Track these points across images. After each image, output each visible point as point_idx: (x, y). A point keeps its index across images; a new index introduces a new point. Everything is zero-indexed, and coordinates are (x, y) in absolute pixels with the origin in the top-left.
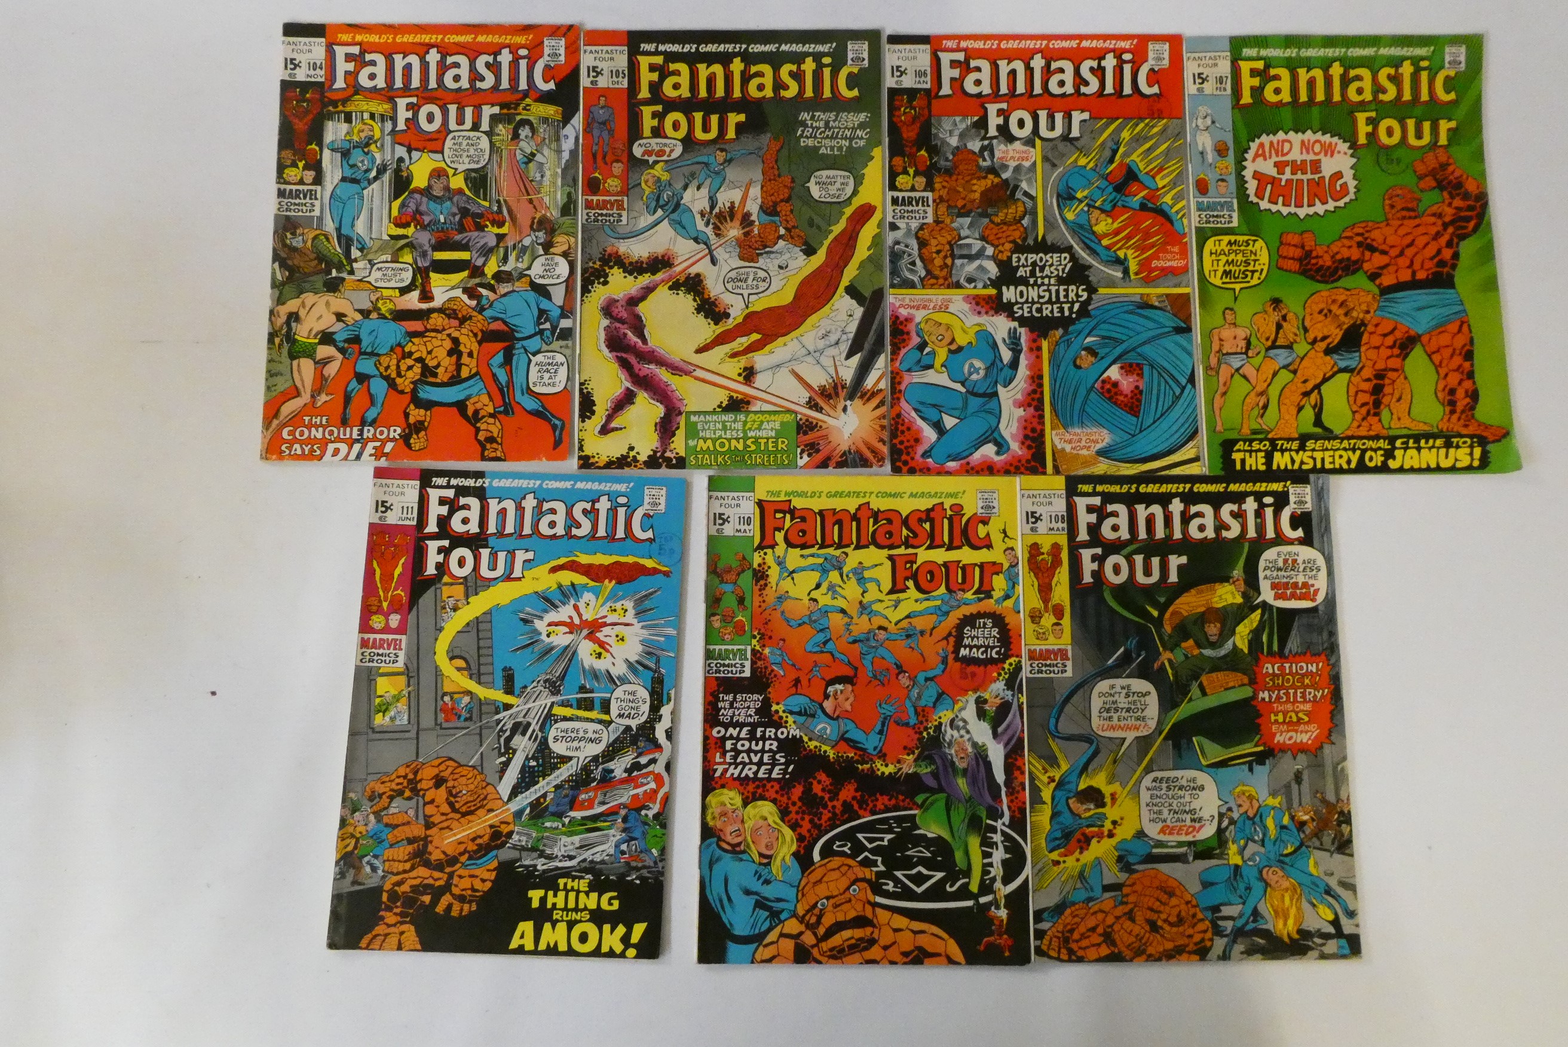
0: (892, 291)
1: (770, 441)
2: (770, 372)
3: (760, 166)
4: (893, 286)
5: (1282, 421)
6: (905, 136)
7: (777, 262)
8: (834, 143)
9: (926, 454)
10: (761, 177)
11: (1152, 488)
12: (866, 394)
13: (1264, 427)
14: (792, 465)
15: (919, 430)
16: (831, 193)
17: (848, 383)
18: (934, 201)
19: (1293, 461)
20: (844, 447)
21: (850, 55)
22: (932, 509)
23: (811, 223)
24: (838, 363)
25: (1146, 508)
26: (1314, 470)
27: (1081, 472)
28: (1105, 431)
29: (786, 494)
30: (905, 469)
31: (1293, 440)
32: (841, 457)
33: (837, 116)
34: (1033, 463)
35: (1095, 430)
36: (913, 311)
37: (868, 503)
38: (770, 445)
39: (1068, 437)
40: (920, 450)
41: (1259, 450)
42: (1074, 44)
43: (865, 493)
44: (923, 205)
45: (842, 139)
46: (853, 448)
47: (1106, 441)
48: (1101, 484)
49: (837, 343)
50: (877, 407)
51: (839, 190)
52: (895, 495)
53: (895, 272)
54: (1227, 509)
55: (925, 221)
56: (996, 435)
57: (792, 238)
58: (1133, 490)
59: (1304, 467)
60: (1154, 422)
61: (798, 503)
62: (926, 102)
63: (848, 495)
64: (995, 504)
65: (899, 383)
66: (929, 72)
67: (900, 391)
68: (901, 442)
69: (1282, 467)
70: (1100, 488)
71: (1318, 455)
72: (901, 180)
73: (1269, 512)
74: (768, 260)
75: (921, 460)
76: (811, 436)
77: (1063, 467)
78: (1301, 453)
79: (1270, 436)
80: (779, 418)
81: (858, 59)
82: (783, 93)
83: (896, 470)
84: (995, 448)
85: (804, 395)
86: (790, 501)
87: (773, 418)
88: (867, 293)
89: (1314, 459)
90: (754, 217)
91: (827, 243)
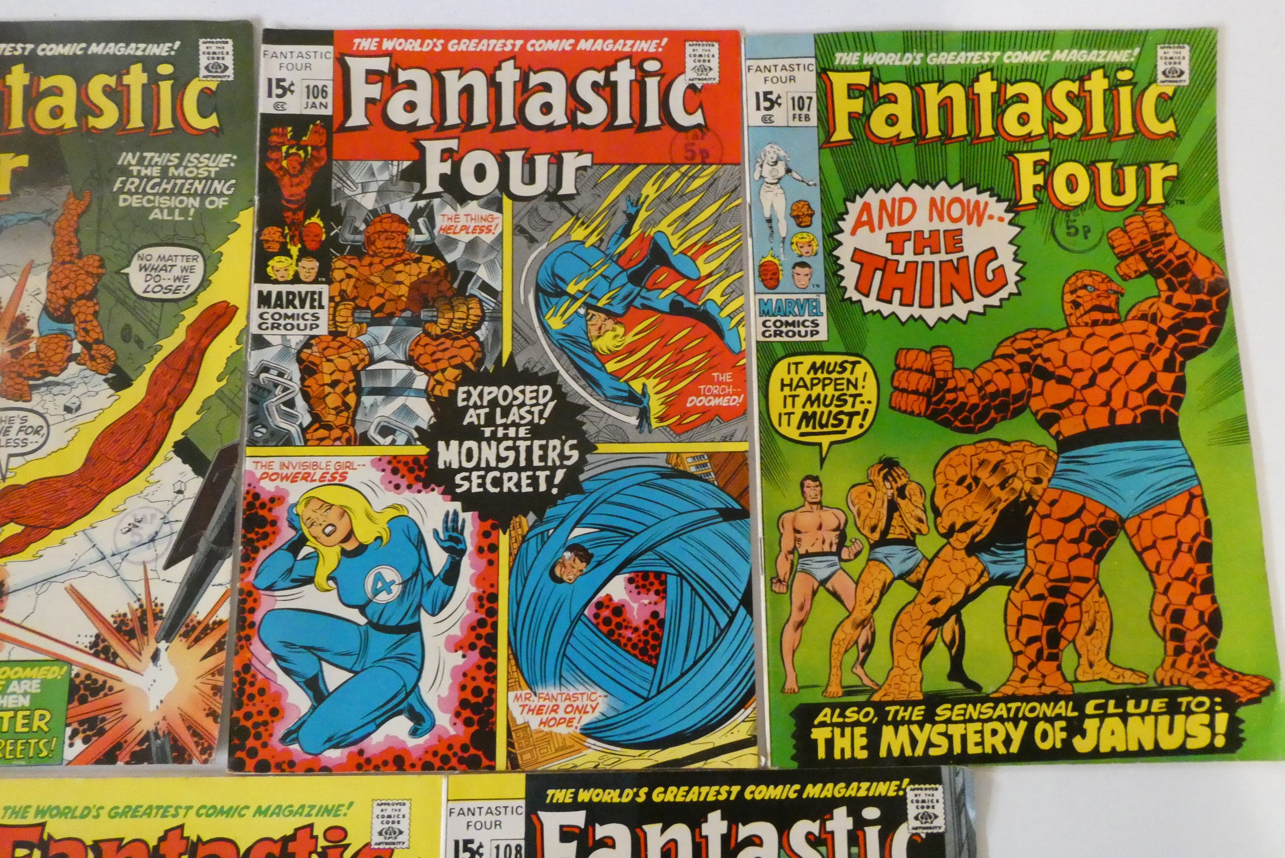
0: (250, 451)
1: (20, 714)
2: (31, 591)
3: (49, 240)
4: (253, 443)
5: (896, 671)
6: (286, 192)
7: (62, 401)
8: (174, 202)
9: (290, 736)
10: (48, 258)
11: (674, 794)
12: (194, 628)
13: (866, 681)
14: (54, 759)
15: (279, 695)
16: (164, 284)
17: (166, 609)
18: (331, 299)
19: (914, 742)
20: (147, 725)
21: (204, 61)
22: (292, 838)
23: (127, 335)
24: (150, 575)
25: (663, 831)
26: (949, 758)
27: (555, 766)
28: (600, 692)
29: (40, 812)
30: (250, 763)
31: (915, 703)
32: (141, 743)
33: (181, 159)
34: (472, 751)
35: (581, 689)
36: (285, 485)
37: (181, 827)
38: (20, 721)
39: (535, 702)
40: (280, 729)
41: (857, 723)
42: (566, 45)
43: (178, 807)
44: (312, 307)
45: (188, 195)
46: (163, 727)
47: (600, 709)
48: (587, 787)
49: (152, 540)
50: (211, 653)
51: (177, 279)
52: (227, 812)
53: (257, 419)
54: (802, 828)
55: (315, 332)
56: (412, 699)
57: (92, 358)
58: (641, 799)
59: (933, 752)
60: (683, 675)
61: (57, 829)
62: (324, 138)
63: (148, 812)
64: (403, 826)
65: (252, 611)
66: (330, 90)
67: (252, 625)
68: (248, 716)
69: (896, 753)
70: (584, 796)
71: (956, 730)
72: (278, 265)
73: (872, 834)
74: (49, 397)
75: (280, 747)
76: (93, 705)
77: (524, 758)
78: (928, 726)
79: (876, 698)
80: (38, 673)
81: (216, 68)
82: (92, 122)
83: (237, 766)
84: (410, 724)
85: (87, 631)
86: (43, 825)
87: (28, 672)
88: (211, 454)
89: (950, 738)
90: (32, 325)
91: (150, 368)
